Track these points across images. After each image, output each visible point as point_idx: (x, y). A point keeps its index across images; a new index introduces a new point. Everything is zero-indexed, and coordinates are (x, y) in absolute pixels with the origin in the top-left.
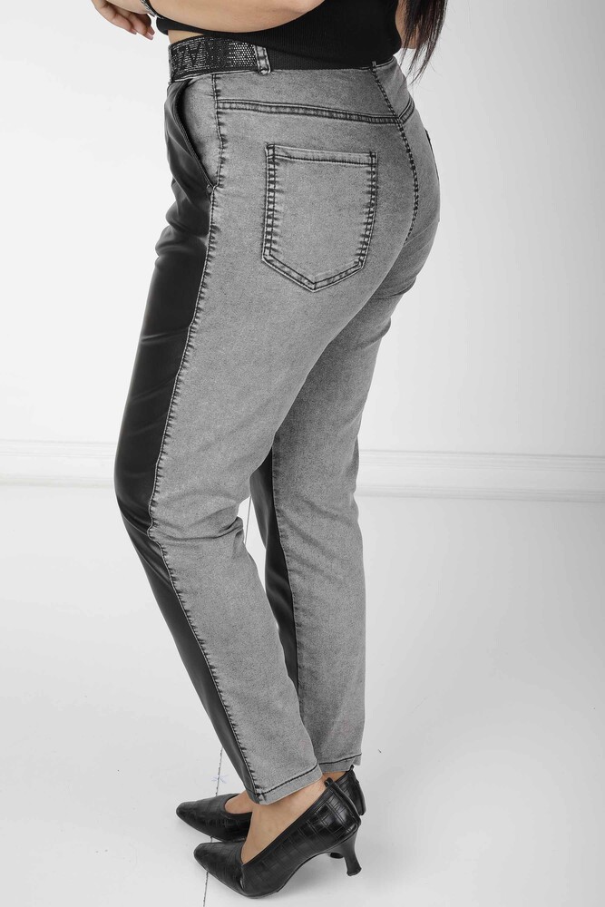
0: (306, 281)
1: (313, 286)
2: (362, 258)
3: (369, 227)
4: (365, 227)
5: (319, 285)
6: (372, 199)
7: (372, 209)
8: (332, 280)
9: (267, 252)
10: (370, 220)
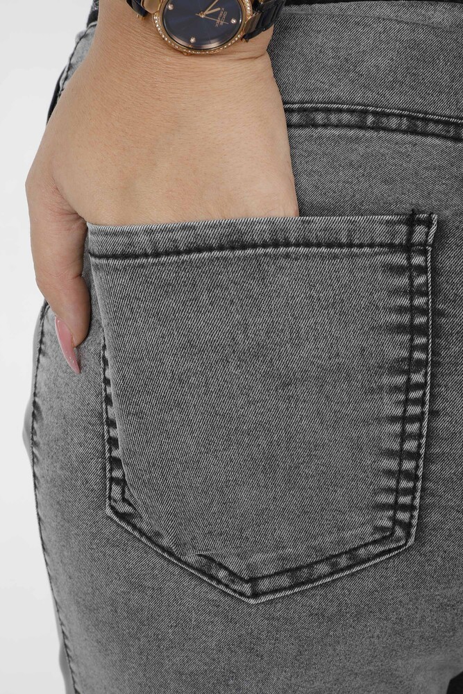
0: (222, 574)
1: (247, 588)
2: (403, 516)
3: (412, 428)
4: (397, 428)
5: (264, 585)
6: (413, 348)
7: (417, 378)
8: (305, 573)
9: (116, 491)
10: (414, 410)
